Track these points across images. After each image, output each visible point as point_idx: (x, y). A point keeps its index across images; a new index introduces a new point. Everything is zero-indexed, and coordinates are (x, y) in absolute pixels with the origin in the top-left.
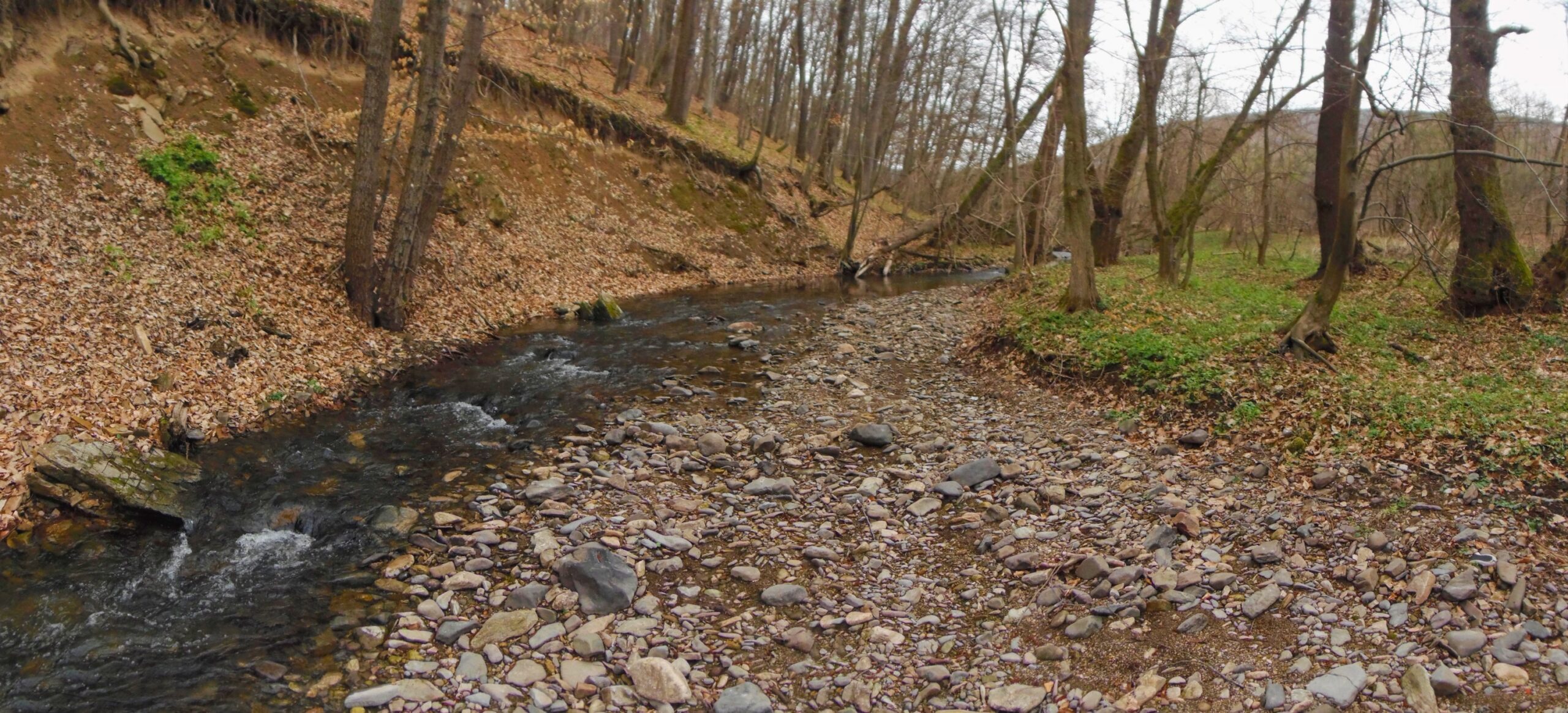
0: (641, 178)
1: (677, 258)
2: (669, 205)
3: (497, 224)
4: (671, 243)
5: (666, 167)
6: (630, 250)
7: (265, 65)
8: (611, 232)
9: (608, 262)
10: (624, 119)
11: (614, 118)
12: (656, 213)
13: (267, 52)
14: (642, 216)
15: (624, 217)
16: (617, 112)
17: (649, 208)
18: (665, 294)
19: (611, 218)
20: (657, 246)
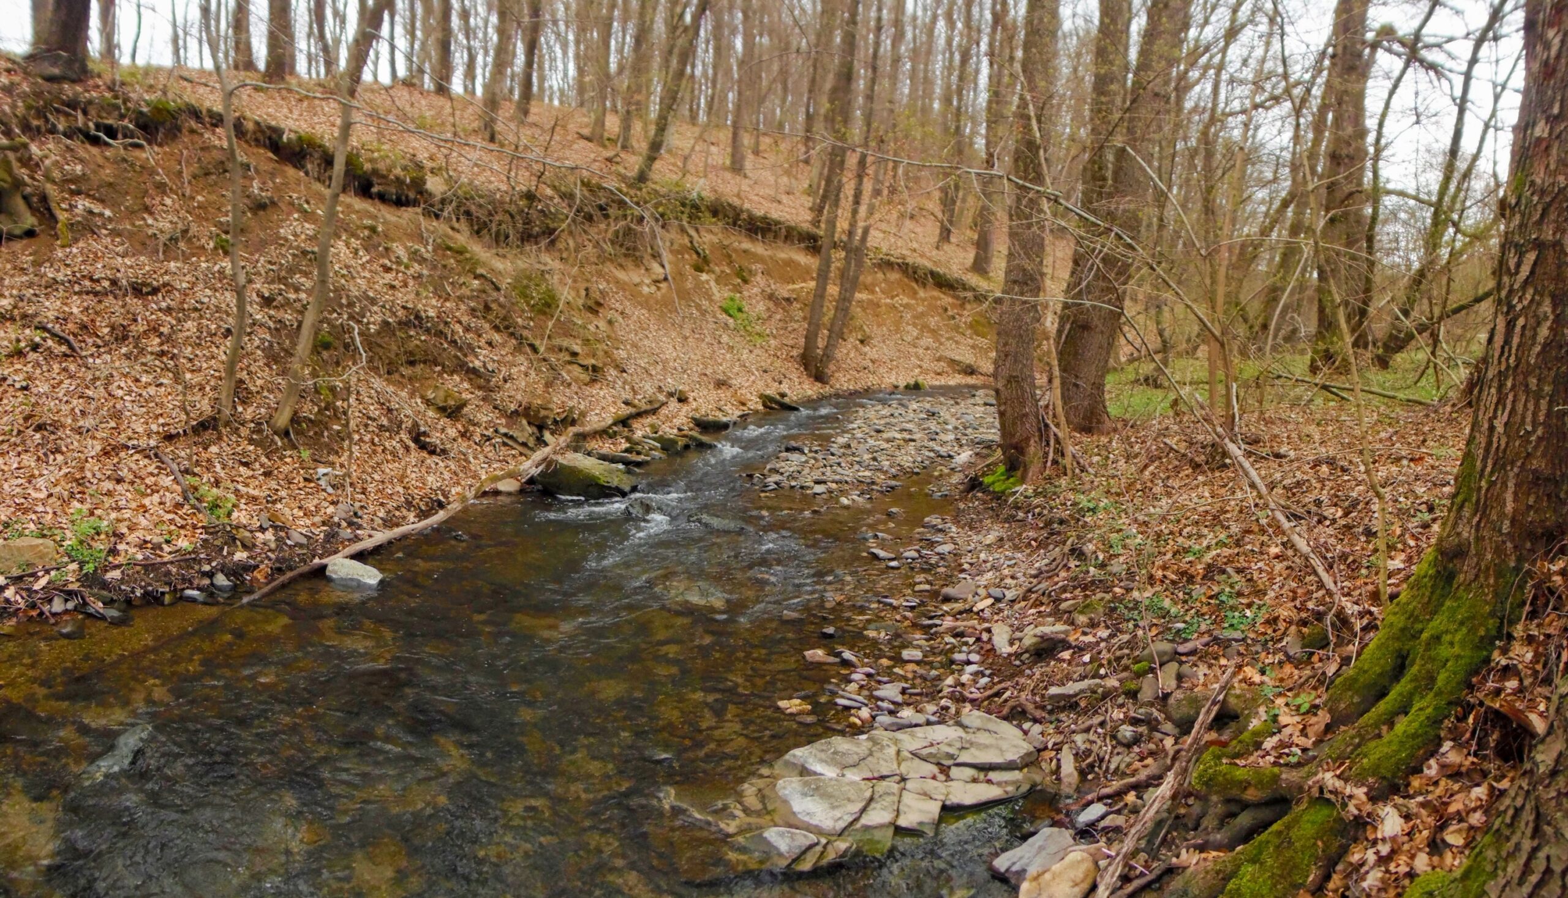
0: (950, 313)
1: (969, 366)
2: (968, 332)
3: (862, 342)
4: (967, 357)
5: (968, 306)
6: (939, 360)
7: (745, 251)
8: (927, 349)
9: (925, 366)
10: (938, 274)
11: (932, 273)
12: (958, 338)
13: (747, 245)
14: (948, 339)
15: (936, 340)
16: (934, 269)
17: (954, 334)
18: (959, 386)
19: (928, 341)
20: (957, 358)
